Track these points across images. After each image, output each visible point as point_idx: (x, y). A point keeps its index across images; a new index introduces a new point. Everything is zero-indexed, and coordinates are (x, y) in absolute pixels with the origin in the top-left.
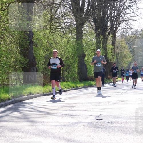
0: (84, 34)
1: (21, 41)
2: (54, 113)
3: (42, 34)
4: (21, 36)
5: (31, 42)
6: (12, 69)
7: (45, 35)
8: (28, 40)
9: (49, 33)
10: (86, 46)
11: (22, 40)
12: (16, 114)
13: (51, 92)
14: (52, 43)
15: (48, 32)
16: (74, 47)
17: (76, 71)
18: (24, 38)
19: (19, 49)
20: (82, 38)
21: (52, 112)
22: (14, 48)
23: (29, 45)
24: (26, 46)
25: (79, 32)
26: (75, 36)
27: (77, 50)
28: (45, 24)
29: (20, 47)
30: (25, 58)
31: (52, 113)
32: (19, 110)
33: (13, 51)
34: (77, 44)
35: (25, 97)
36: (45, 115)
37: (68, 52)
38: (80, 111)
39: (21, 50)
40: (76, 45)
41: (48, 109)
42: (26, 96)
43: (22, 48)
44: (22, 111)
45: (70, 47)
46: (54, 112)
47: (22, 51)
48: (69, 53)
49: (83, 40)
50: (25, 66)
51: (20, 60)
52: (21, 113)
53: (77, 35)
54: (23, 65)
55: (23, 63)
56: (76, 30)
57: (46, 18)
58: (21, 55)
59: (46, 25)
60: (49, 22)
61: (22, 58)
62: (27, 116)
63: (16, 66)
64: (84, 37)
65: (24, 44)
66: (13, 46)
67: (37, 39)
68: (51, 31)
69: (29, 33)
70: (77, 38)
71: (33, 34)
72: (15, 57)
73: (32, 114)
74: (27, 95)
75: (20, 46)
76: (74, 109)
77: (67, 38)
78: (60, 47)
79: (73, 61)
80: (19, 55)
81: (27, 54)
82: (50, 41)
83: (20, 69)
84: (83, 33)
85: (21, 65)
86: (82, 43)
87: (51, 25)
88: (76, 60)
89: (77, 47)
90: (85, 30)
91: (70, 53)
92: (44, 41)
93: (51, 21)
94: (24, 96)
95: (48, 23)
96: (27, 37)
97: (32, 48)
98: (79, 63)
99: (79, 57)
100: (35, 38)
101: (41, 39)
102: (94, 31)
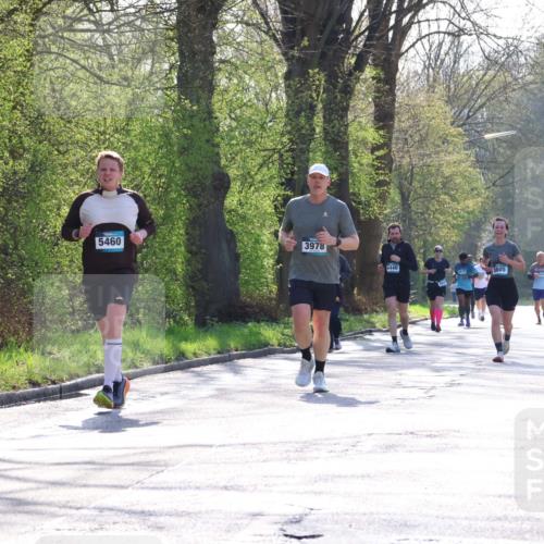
0: (222, 61)
2: (49, 504)
10: (232, 130)
13: (34, 384)
14: (41, 114)
15: (19, 51)
16: (166, 135)
17: (179, 268)
20: (210, 87)
21: (42, 499)
25: (194, 54)
26: (174, 75)
27: (183, 151)
31: (41, 504)
34: (183, 118)
37: (134, 160)
38: (198, 488)
40: (176, 121)
45: (146, 137)
46: (52, 499)
48: (136, 168)
49: (216, 98)
53: (180, 68)
56: (180, 40)
59: (12, 12)
64: (222, 81)
70: (184, 84)
76: (166, 477)
78: (86, 133)
79: (162, 212)
82: (29, 98)
84: (218, 57)
86: (210, 114)
87: (37, 13)
88: (179, 208)
89: (185, 136)
90: (228, 40)
91: (147, 169)
98: (192, 224)
99: (192, 191)
102: (276, 49)
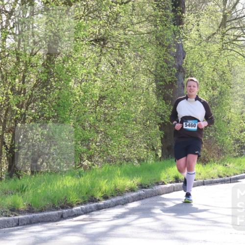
1: (159, 68)
3: (203, 53)
4: (160, 57)
5: (180, 69)
6: (139, 127)
7: (209, 55)
8: (174, 66)
9: (220, 50)
11: (162, 67)
12: (146, 221)
13: (220, 177)
14: (224, 73)
15: (216, 48)
18: (166, 61)
19: (154, 85)
22: (143, 82)
23: (177, 75)
24: (168, 79)
28: (211, 31)
29: (156, 81)
30: (167, 103)
32: (154, 213)
33: (142, 88)
35: (165, 188)
36: (208, 226)
39: (158, 87)
41: (215, 213)
42: (169, 185)
43: (161, 83)
44: (158, 217)
47: (160, 89)
50: (167, 120)
51: (156, 108)
52: (158, 220)
54: (161, 119)
55: (161, 113)
57: (213, 18)
58: (158, 96)
59: (214, 34)
60: (219, 27)
61: (161, 103)
62: (170, 227)
63: (147, 121)
65: (164, 74)
66: (143, 78)
67: (193, 64)
68: (223, 46)
69: (175, 50)
71: (184, 53)
72: (146, 102)
73: (181, 223)
74: (171, 183)
75: (158, 78)
80: (153, 98)
81: (171, 96)
82: (220, 67)
83: (155, 127)
85: (158, 118)
87: (224, 34)
92: (207, 68)
93: (223, 24)
94: (163, 183)
95: (216, 28)
96: (173, 58)
97: (182, 84)
100: (188, 63)
101: (202, 63)
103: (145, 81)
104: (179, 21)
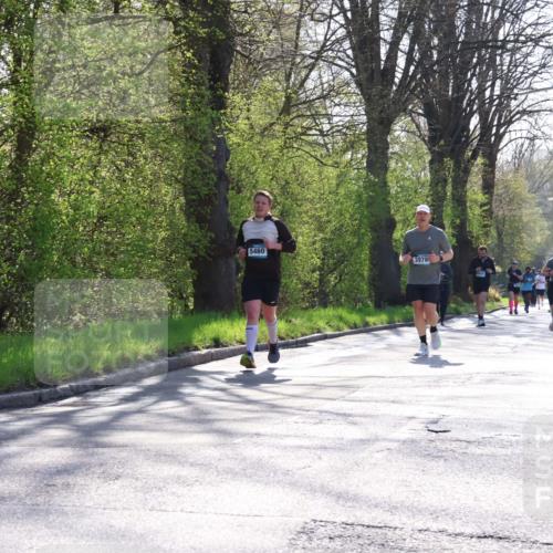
0: (392, 153)
1: (189, 174)
2: (291, 408)
3: (257, 152)
4: (191, 157)
5: (223, 177)
6: (160, 263)
7: (266, 155)
8: (213, 171)
9: (281, 149)
10: (398, 193)
11: (193, 172)
12: (169, 406)
13: (281, 338)
14: (287, 183)
15: (276, 146)
16: (359, 196)
17: (366, 273)
18: (200, 163)
19: (182, 199)
20: (386, 168)
21: (286, 405)
22: (165, 195)
23: (216, 185)
24: (205, 191)
25: (376, 148)
26: (365, 161)
27: (369, 205)
28: (268, 120)
29: (186, 194)
30: (201, 228)
31: (287, 407)
32: (181, 393)
33: (165, 205)
34: (369, 185)
35: (200, 355)
36: (262, 411)
37: (341, 210)
38: (377, 401)
39: (189, 203)
40: (365, 188)
41: (273, 393)
42: (204, 351)
43: (194, 197)
44: (189, 399)
45: (348, 196)
46: (291, 405)
47: (191, 207)
48: (341, 215)
49: (389, 174)
50: (202, 253)
51: (185, 235)
52: (188, 403)
53: (368, 157)
54: (194, 252)
55: (193, 243)
56: (368, 140)
57: (271, 99)
58: (188, 220)
59: (272, 124)
60: (280, 114)
61: (193, 227)
62: (206, 414)
63: (171, 255)
64: (392, 164)
65: (198, 183)
66: (165, 189)
67: (242, 168)
68: (285, 142)
69: (214, 148)
70: (370, 166)
71: (228, 152)
72: (171, 225)
73: (222, 408)
74: (207, 348)
75: (188, 189)
76: (358, 394)
77: (336, 165)
78: (314, 194)
79: (356, 241)
80: (181, 220)
81: (209, 217)
82: (281, 174)
83: (184, 264)
84: (391, 150)
85: (189, 251)
86: (385, 184)
87: (287, 125)
88: (366, 238)
89: (370, 196)
90: (396, 140)
91: (348, 216)
92: (262, 176)
93: (286, 110)
94: (196, 349)
95: (276, 116)
96: (211, 160)
97: (225, 198)
98: (373, 248)
99: (374, 229)
100: (233, 166)
101: (254, 168)
102: (425, 147)
103: (168, 194)
104: (219, 103)
